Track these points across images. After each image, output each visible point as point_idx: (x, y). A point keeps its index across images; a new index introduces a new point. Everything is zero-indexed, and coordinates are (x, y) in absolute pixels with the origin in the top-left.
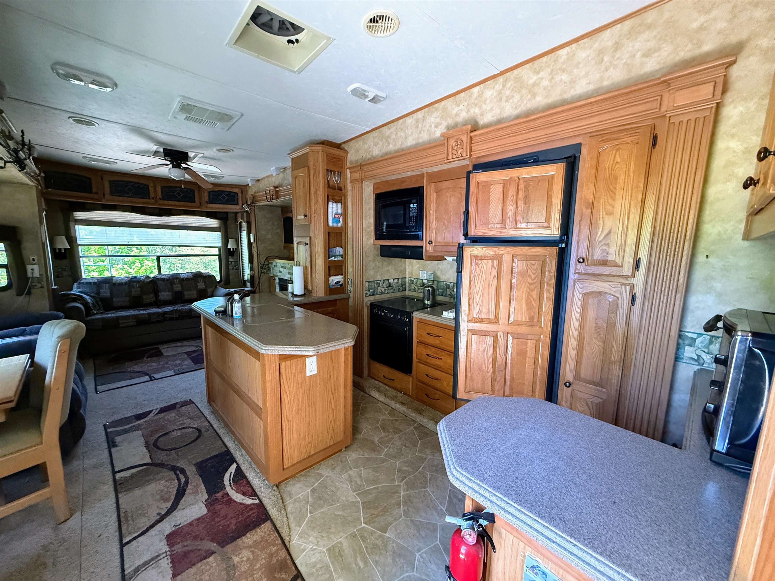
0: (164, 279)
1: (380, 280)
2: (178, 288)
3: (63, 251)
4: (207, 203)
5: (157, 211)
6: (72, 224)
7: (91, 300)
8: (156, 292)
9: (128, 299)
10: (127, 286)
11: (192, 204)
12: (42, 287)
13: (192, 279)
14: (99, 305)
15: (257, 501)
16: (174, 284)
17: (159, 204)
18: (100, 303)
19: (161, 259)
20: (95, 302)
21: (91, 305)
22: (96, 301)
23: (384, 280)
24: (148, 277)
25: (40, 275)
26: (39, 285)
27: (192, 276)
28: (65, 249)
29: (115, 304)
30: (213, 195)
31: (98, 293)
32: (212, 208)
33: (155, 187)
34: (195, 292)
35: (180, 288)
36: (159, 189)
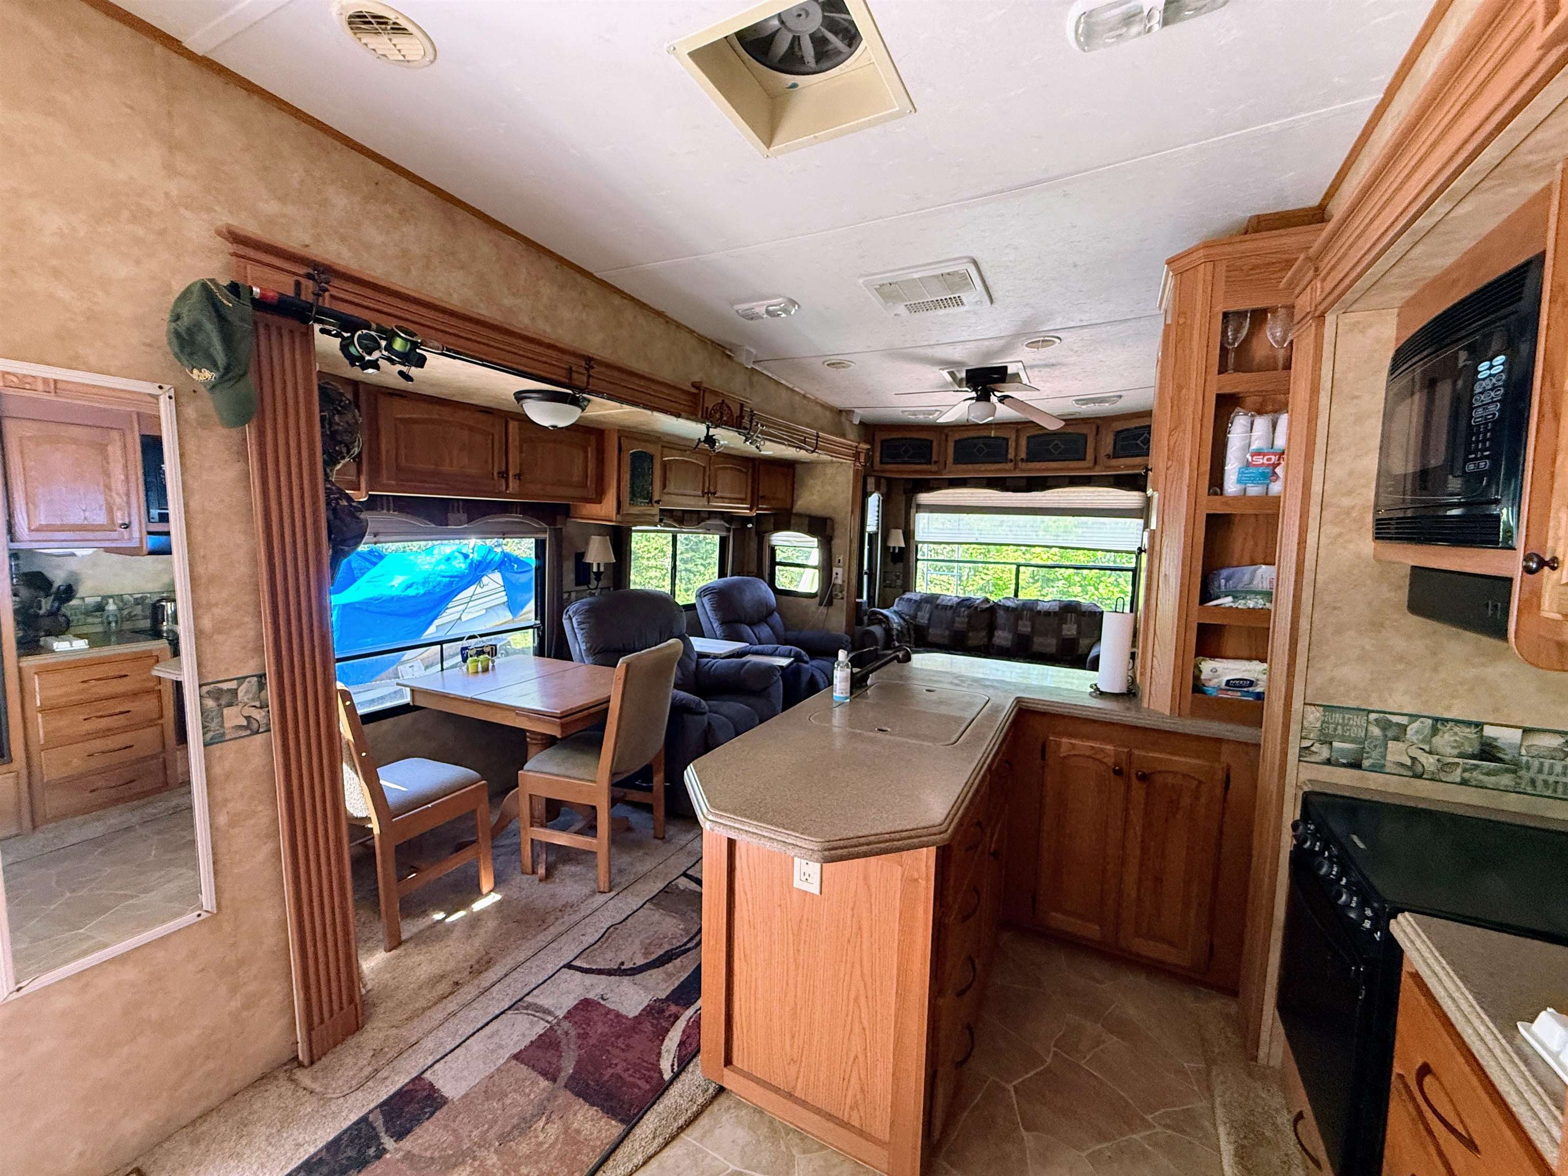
0: (1008, 607)
1: (1414, 717)
2: (1025, 627)
3: (897, 551)
4: (1108, 456)
5: (1023, 483)
6: (913, 511)
7: (899, 624)
8: (992, 628)
9: (947, 633)
10: (952, 611)
11: (1081, 464)
12: (842, 598)
13: (1055, 613)
14: (910, 637)
15: (667, 1076)
16: (1022, 619)
17: (1023, 470)
18: (912, 632)
19: (1022, 569)
20: (905, 631)
21: (895, 632)
22: (908, 629)
23: (1438, 721)
24: (987, 600)
25: (843, 581)
26: (840, 595)
27: (1057, 609)
28: (900, 548)
29: (930, 639)
30: (1124, 439)
31: (915, 617)
32: (1118, 468)
33: (1017, 438)
34: (1054, 641)
35: (1029, 629)
36: (1023, 442)
